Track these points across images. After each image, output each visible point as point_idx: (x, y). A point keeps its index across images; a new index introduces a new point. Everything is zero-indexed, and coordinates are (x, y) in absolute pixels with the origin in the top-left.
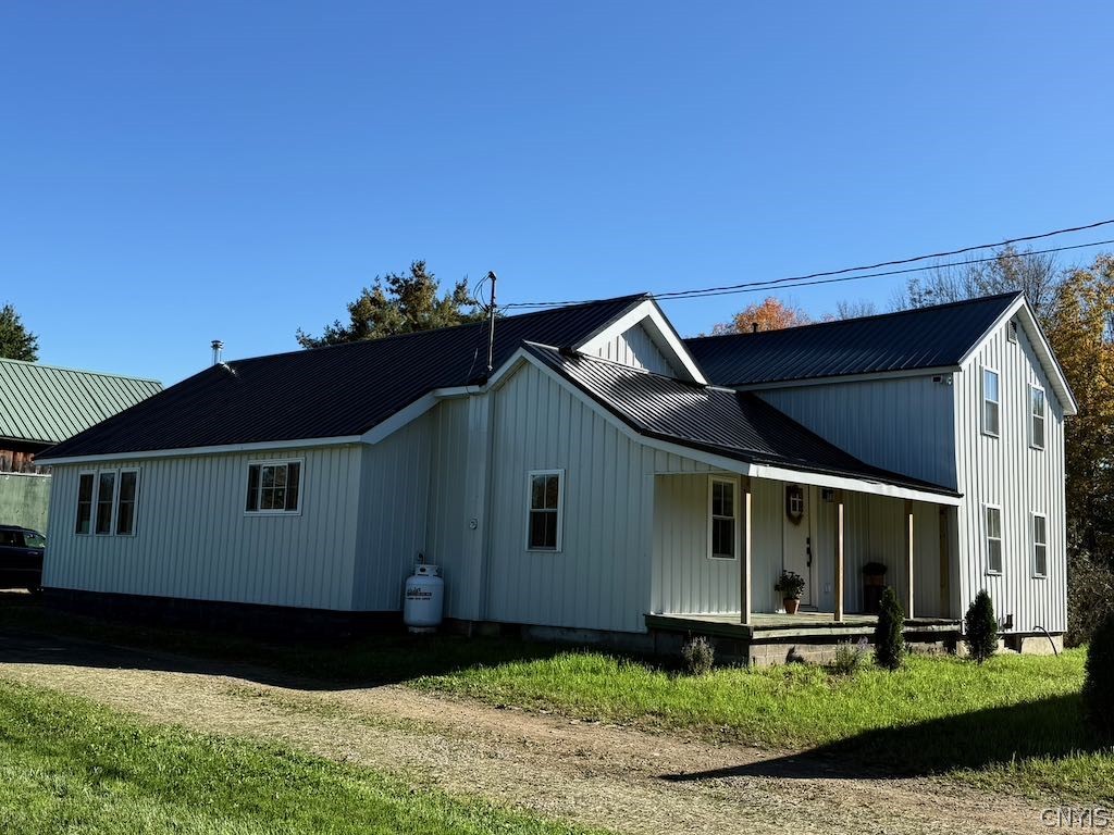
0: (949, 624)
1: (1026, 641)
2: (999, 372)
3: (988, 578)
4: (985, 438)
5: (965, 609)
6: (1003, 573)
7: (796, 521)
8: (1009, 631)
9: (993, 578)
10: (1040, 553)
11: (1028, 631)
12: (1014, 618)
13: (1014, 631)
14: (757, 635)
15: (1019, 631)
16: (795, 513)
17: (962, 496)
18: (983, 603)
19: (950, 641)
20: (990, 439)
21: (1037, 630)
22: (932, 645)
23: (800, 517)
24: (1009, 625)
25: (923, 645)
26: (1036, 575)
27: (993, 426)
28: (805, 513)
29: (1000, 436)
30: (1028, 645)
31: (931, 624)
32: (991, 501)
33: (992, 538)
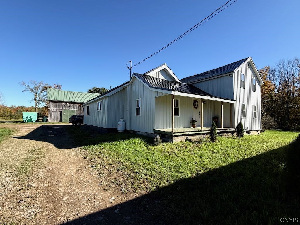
0: (232, 129)
1: (251, 132)
2: (245, 74)
3: (242, 119)
4: (241, 89)
5: (236, 126)
6: (246, 118)
7: (196, 108)
8: (247, 130)
9: (244, 119)
10: (255, 114)
11: (252, 130)
12: (249, 127)
13: (249, 130)
14: (174, 135)
15: (250, 130)
16: (196, 106)
17: (235, 101)
18: (240, 124)
19: (232, 133)
20: (243, 89)
21: (254, 130)
22: (228, 134)
23: (197, 107)
24: (247, 129)
25: (226, 134)
26: (254, 118)
27: (243, 87)
28: (199, 106)
29: (245, 88)
30: (252, 133)
31: (227, 129)
32: (243, 102)
33: (243, 110)
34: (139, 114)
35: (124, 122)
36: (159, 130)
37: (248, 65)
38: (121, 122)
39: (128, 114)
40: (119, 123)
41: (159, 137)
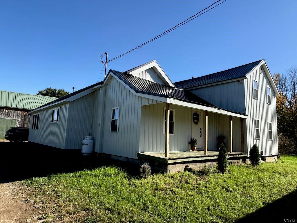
0: (244, 154)
1: (267, 158)
2: (257, 81)
5: (249, 150)
6: (260, 139)
7: (196, 123)
8: (262, 156)
9: (257, 140)
10: (270, 133)
11: (268, 155)
12: (264, 152)
14: (169, 162)
15: (265, 155)
16: (196, 121)
17: (247, 115)
20: (255, 100)
21: (270, 155)
22: (239, 161)
23: (198, 122)
24: (262, 154)
25: (236, 161)
26: (269, 139)
27: (256, 97)
28: (199, 121)
29: (258, 99)
31: (238, 154)
32: (256, 118)
33: (257, 128)
34: (116, 130)
35: (92, 141)
36: (146, 153)
37: (261, 69)
38: (87, 141)
39: (99, 129)
40: (85, 141)
41: (147, 166)
